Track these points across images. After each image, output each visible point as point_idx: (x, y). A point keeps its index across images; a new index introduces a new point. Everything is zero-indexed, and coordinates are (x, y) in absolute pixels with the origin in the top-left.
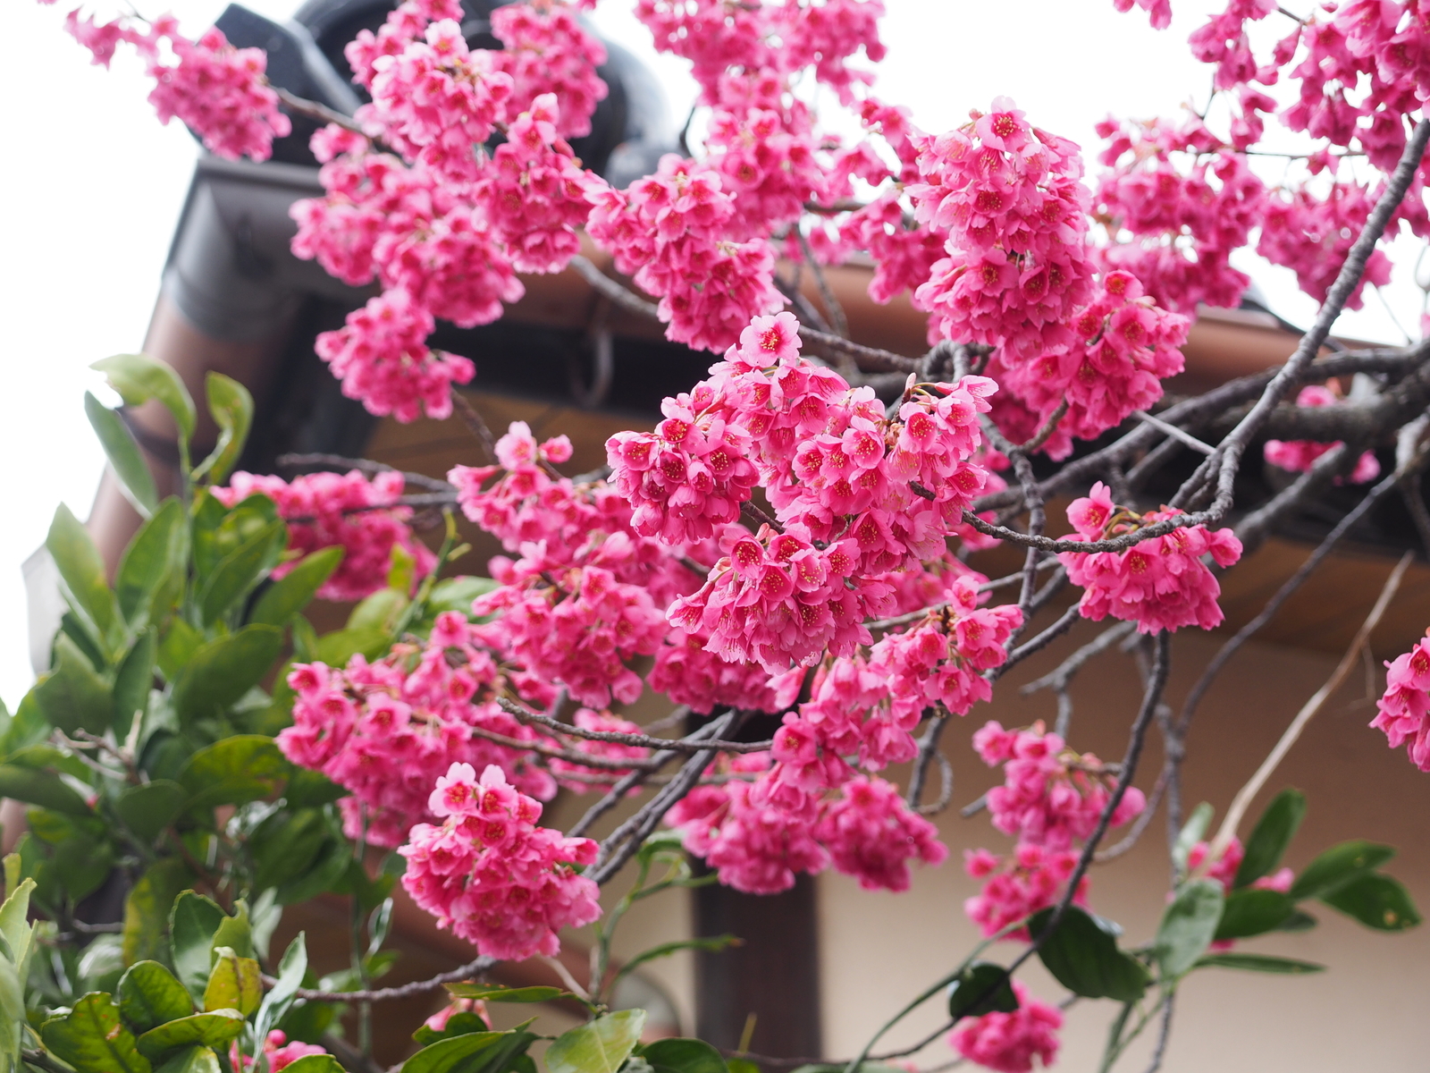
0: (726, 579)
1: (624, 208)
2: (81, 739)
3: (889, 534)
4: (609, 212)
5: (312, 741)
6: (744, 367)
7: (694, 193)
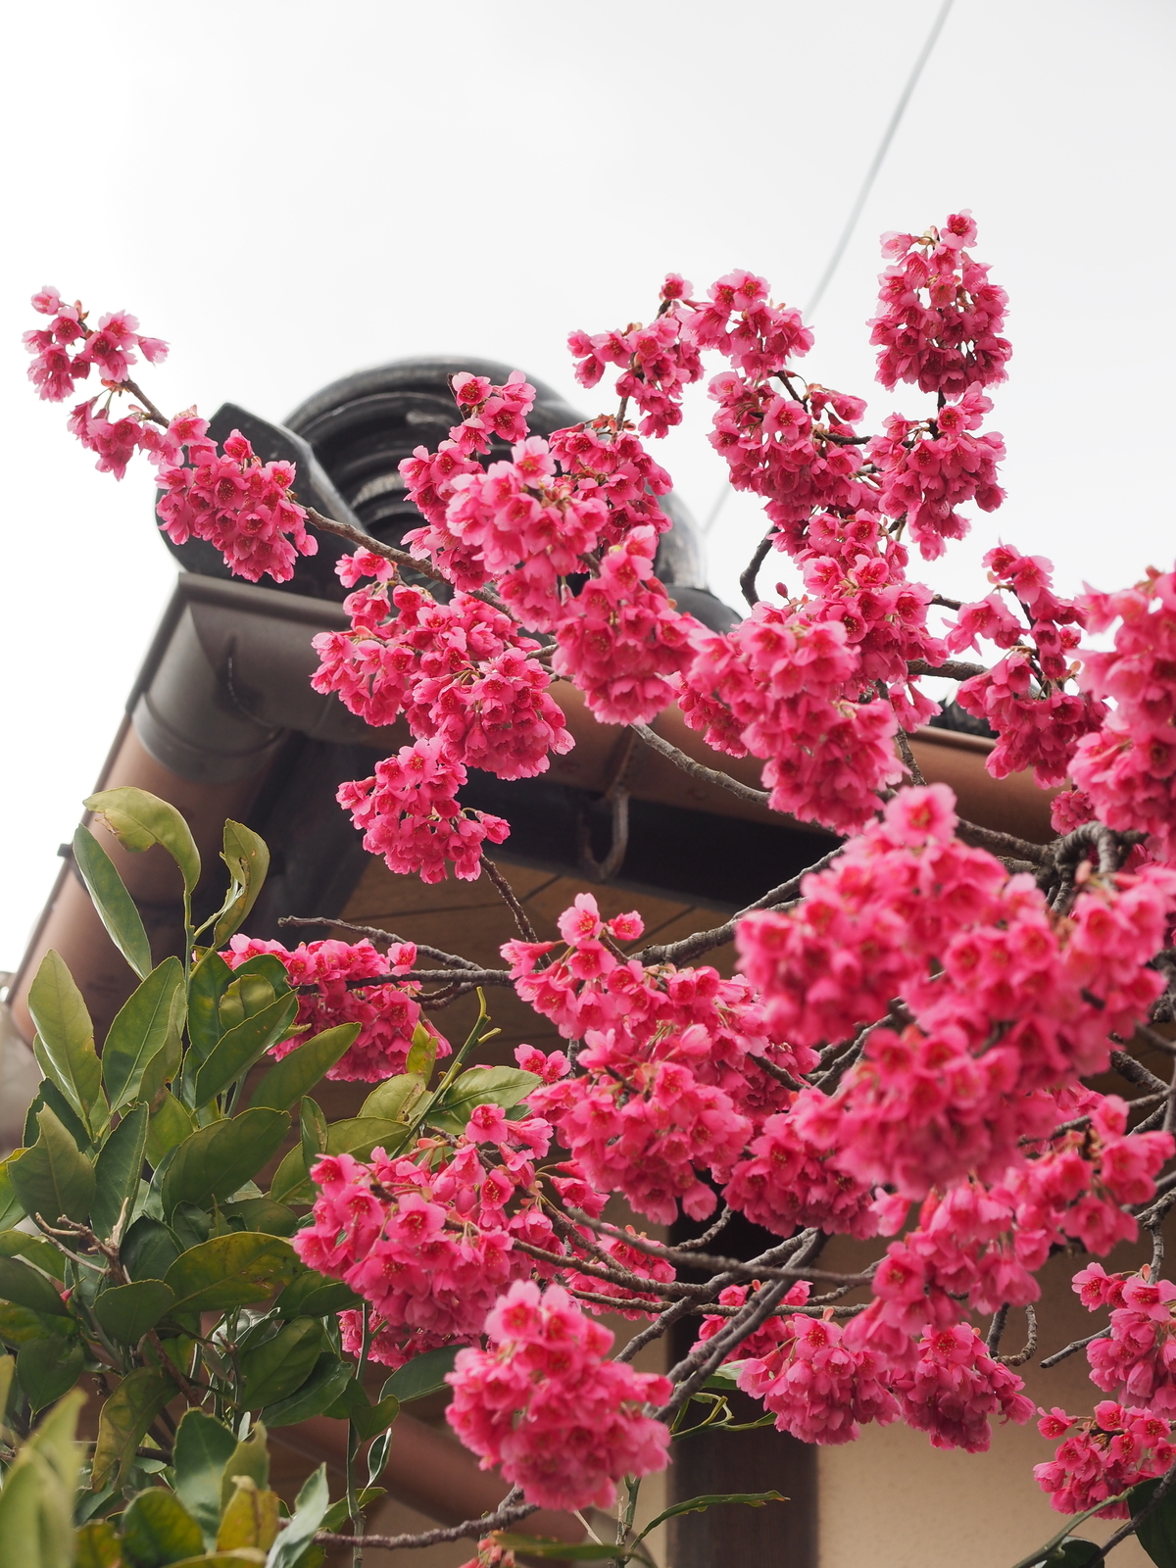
0: (864, 1087)
1: (733, 657)
2: (63, 1226)
3: (1052, 1046)
4: (716, 661)
5: (331, 1242)
6: (885, 845)
7: (815, 645)
